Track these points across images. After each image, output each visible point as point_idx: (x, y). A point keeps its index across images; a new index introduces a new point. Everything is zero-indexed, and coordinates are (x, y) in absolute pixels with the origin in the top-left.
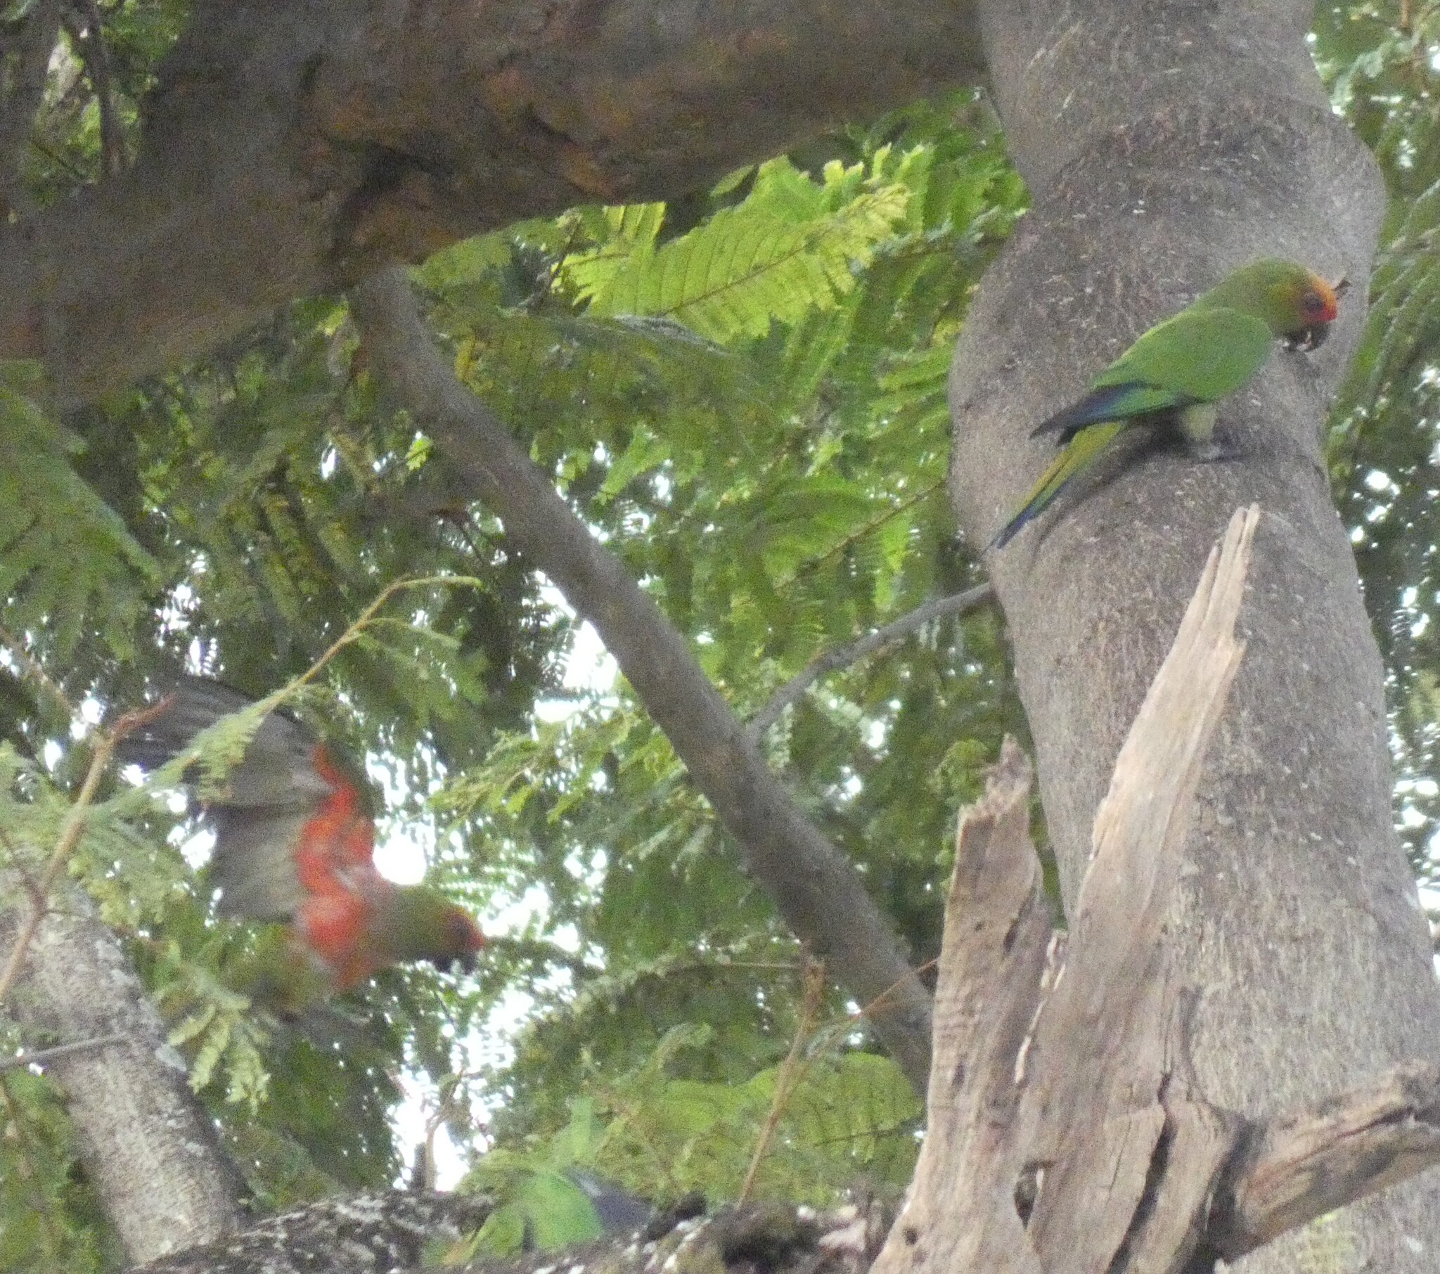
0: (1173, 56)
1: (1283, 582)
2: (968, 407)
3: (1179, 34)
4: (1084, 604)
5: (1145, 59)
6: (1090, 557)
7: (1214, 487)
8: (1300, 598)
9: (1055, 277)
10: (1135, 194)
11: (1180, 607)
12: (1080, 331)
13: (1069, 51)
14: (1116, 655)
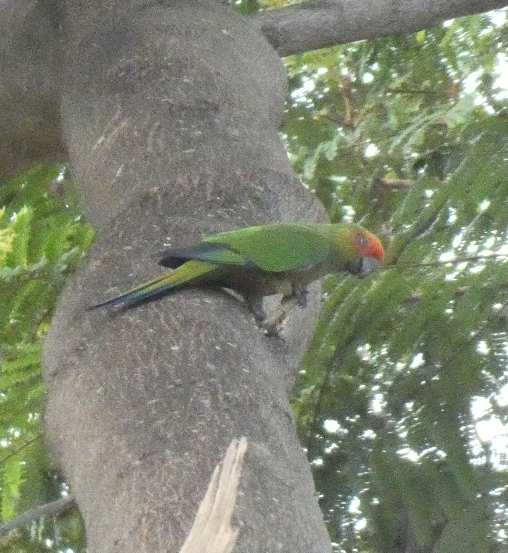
0: (188, 141)
1: (264, 489)
2: (54, 375)
3: (193, 126)
4: (133, 504)
5: (170, 143)
6: (136, 475)
7: (218, 427)
8: (276, 500)
9: (112, 289)
10: (165, 232)
11: (195, 506)
12: (129, 325)
13: (120, 139)
14: (155, 539)
